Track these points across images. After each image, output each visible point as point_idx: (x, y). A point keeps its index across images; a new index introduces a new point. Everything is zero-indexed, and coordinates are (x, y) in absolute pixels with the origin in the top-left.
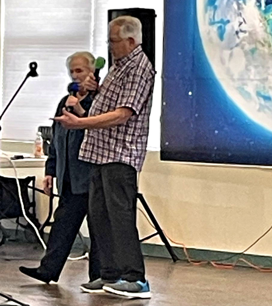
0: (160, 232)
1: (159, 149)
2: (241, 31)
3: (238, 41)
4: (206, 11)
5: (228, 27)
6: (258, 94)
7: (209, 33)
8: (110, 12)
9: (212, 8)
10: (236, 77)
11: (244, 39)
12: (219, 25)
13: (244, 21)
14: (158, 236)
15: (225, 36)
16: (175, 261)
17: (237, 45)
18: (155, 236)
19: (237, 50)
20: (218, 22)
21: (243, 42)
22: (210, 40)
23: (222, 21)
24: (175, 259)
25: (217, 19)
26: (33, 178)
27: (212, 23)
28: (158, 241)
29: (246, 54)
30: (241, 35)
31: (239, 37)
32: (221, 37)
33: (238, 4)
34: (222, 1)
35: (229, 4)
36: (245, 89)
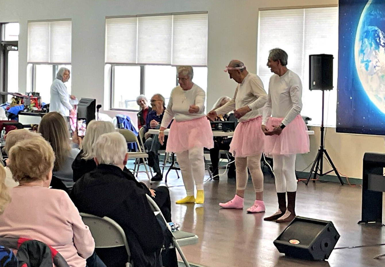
0: (335, 169)
1: (335, 127)
2: (377, 66)
3: (375, 71)
4: (359, 55)
5: (370, 64)
7: (361, 67)
8: (310, 56)
9: (362, 54)
10: (374, 89)
11: (378, 70)
12: (366, 63)
13: (378, 61)
14: (334, 171)
15: (369, 69)
16: (342, 184)
17: (375, 73)
18: (333, 171)
19: (375, 76)
20: (365, 61)
21: (378, 72)
22: (361, 71)
23: (367, 61)
25: (365, 60)
27: (362, 62)
28: (333, 173)
29: (379, 77)
31: (376, 69)
32: (367, 69)
33: (376, 52)
34: (368, 50)
35: (371, 52)
36: (379, 96)
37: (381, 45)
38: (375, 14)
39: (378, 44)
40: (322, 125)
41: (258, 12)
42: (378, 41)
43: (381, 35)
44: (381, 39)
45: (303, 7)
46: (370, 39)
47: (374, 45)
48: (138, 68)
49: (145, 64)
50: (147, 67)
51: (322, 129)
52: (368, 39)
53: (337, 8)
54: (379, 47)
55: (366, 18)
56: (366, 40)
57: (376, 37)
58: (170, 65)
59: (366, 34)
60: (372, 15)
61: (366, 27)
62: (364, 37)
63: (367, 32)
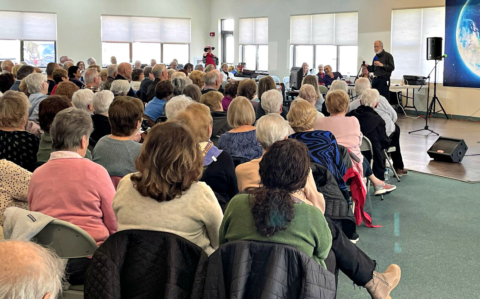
0: (443, 109)
1: (442, 83)
3: (470, 47)
4: (459, 37)
5: (466, 43)
6: (476, 65)
7: (460, 45)
8: (427, 39)
9: (461, 37)
11: (472, 47)
13: (472, 41)
15: (465, 46)
19: (470, 50)
22: (460, 47)
23: (464, 41)
24: (448, 118)
26: (401, 92)
27: (461, 42)
28: (442, 112)
29: (472, 51)
30: (471, 45)
32: (464, 46)
33: (470, 35)
34: (464, 34)
35: (467, 35)
36: (472, 63)
37: (474, 31)
38: (470, 11)
39: (472, 31)
40: (435, 82)
41: (391, 11)
42: (472, 28)
43: (474, 24)
44: (474, 27)
45: (421, 8)
46: (467, 28)
47: (469, 31)
48: (312, 47)
49: (316, 45)
50: (317, 46)
51: (435, 84)
52: (465, 27)
53: (445, 8)
54: (472, 32)
55: (464, 13)
56: (463, 28)
57: (470, 26)
58: (333, 45)
59: (464, 24)
60: (468, 12)
61: (464, 19)
62: (462, 26)
63: (465, 22)
